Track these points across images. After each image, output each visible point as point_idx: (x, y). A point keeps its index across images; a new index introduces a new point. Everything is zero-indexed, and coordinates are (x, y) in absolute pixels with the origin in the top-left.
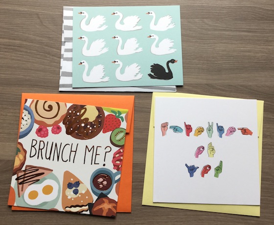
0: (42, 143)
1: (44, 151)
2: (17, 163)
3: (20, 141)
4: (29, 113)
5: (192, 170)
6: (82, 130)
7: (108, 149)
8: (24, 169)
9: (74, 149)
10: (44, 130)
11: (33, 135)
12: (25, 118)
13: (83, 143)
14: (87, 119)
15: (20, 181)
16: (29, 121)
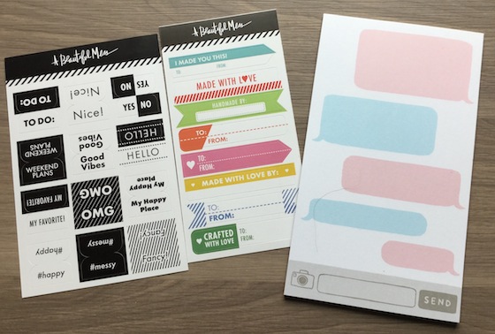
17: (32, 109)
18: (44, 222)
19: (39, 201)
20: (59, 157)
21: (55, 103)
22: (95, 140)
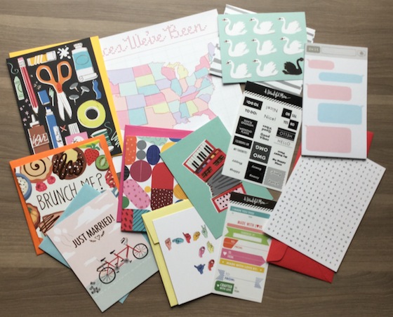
0: (45, 195)
1: (50, 200)
2: (34, 219)
3: (27, 202)
4: (23, 178)
5: (200, 268)
6: (72, 171)
7: (99, 176)
8: (42, 220)
9: (73, 188)
10: (42, 185)
11: (35, 192)
12: (22, 183)
13: (77, 181)
14: (71, 162)
15: (44, 230)
16: (26, 184)
17: (250, 106)
18: (239, 151)
19: (240, 142)
20: (253, 129)
21: (259, 108)
22: (268, 129)
